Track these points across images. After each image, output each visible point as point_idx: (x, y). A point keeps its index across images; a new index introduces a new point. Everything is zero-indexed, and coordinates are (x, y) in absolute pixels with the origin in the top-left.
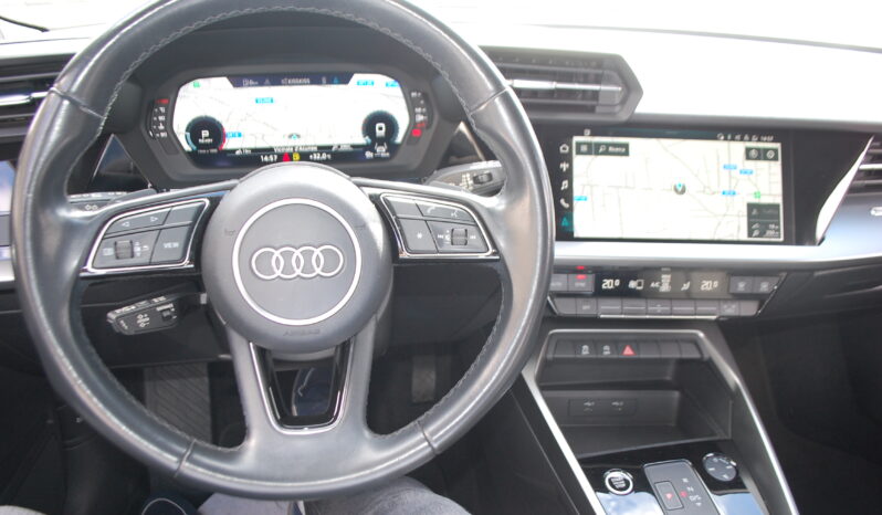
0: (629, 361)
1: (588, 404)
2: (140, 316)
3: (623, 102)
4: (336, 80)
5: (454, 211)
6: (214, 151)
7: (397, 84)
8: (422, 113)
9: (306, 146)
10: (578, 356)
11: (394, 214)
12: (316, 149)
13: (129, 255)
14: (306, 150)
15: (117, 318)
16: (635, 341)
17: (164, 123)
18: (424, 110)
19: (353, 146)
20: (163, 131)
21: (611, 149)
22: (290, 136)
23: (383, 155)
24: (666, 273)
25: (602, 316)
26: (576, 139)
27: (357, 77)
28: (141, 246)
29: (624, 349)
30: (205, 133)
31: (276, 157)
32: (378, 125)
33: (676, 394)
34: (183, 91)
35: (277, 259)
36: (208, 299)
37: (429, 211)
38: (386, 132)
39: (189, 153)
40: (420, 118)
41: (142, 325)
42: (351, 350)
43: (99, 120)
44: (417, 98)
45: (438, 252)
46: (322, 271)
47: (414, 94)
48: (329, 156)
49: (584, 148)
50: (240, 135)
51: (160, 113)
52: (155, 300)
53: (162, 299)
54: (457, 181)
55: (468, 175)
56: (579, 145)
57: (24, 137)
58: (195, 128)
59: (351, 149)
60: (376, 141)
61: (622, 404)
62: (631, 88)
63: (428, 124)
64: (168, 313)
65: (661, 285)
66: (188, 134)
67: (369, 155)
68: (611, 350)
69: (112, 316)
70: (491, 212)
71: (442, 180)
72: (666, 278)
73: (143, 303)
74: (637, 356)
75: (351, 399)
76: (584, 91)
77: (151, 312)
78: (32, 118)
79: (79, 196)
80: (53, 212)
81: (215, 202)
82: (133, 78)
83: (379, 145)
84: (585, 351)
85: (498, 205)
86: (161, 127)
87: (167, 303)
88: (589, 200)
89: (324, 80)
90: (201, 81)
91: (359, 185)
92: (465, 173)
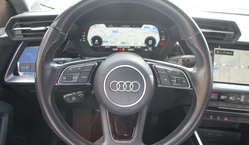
0: (225, 122)
1: (209, 134)
2: (73, 97)
3: (234, 37)
4: (138, 26)
5: (178, 72)
6: (99, 46)
7: (157, 28)
8: (164, 38)
9: (127, 46)
10: (209, 119)
11: (157, 71)
12: (130, 47)
13: (71, 79)
14: (127, 47)
15: (66, 97)
16: (228, 116)
17: (85, 37)
18: (165, 37)
19: (141, 47)
20: (84, 40)
21: (227, 53)
22: (122, 43)
23: (151, 50)
24: (243, 95)
25: (219, 108)
26: (216, 49)
27: (144, 26)
28: (75, 77)
29: (224, 118)
30: (97, 41)
31: (117, 49)
32: (150, 41)
33: (240, 134)
34: (91, 28)
35: (118, 85)
36: (94, 93)
37: (169, 72)
38: (152, 43)
39: (91, 46)
40: (163, 39)
41: (74, 100)
42: (139, 115)
43: (65, 36)
44: (163, 33)
45: (171, 86)
46: (133, 90)
47: (162, 32)
48: (134, 50)
49: (218, 52)
50: (107, 42)
51: (84, 34)
52: (78, 92)
53: (80, 92)
54: (177, 61)
55: (181, 59)
56: (216, 51)
57: (42, 39)
58: (94, 39)
59: (140, 48)
60: (149, 46)
61: (221, 135)
62: (237, 33)
63: (166, 41)
64: (82, 97)
65: (241, 99)
66: (92, 41)
67: (146, 50)
68: (220, 118)
69: (65, 96)
70: (190, 73)
71: (171, 60)
72: (243, 97)
73: (74, 93)
74: (228, 121)
75: (138, 132)
76: (220, 33)
77: (76, 96)
78: (45, 34)
79: (58, 59)
80: (49, 64)
81: (99, 64)
82: (76, 23)
83: (149, 47)
84: (211, 117)
85: (194, 71)
86: (84, 38)
87: (82, 94)
88: (219, 69)
89: (134, 26)
90: (97, 25)
91: (146, 61)
92: (180, 58)
